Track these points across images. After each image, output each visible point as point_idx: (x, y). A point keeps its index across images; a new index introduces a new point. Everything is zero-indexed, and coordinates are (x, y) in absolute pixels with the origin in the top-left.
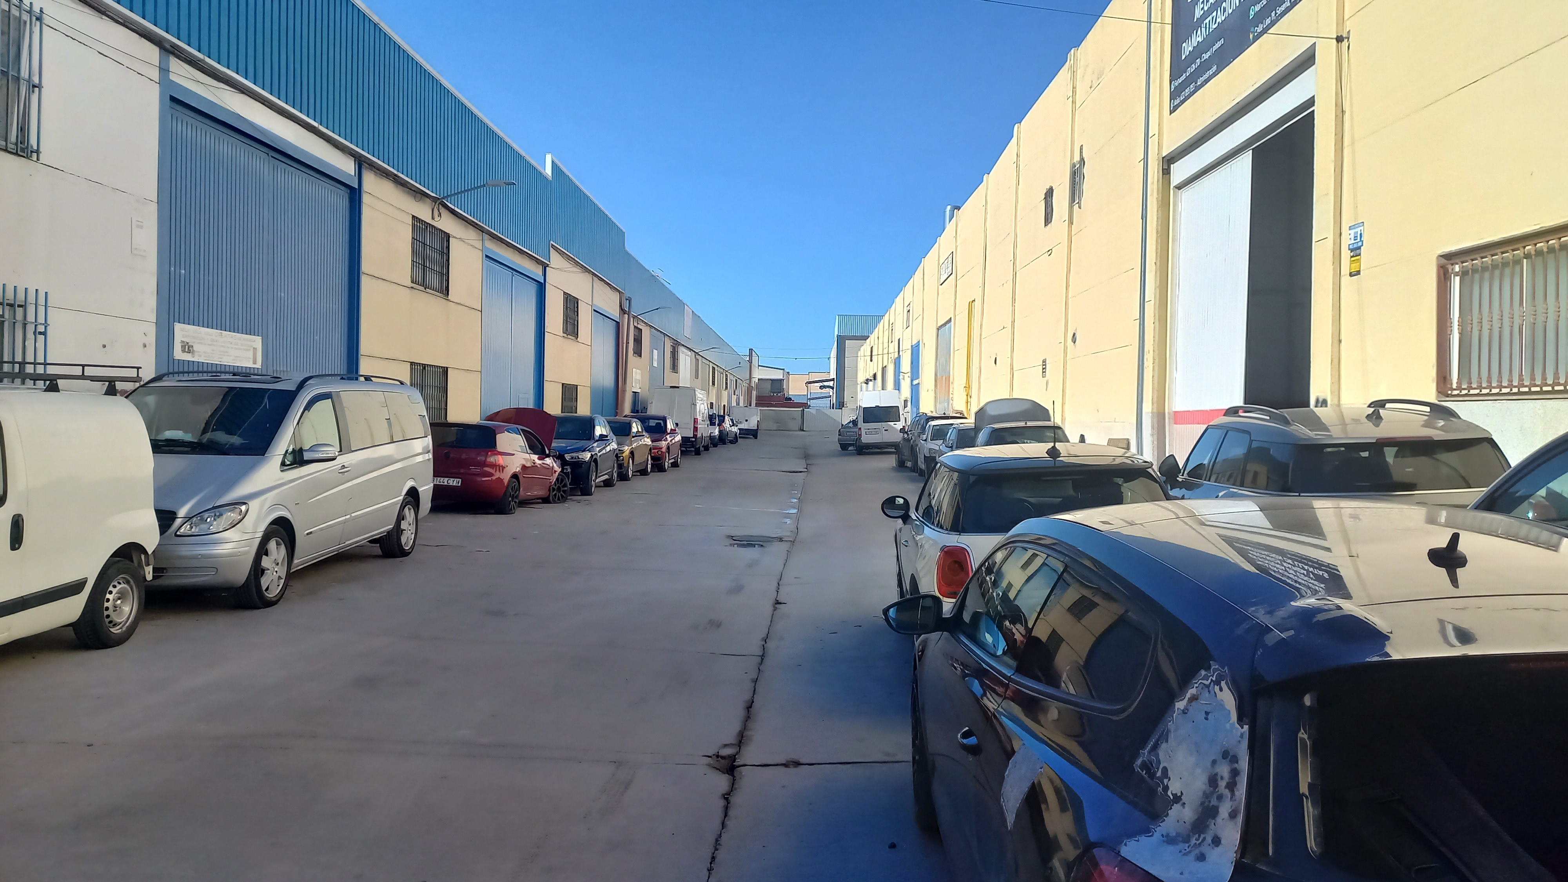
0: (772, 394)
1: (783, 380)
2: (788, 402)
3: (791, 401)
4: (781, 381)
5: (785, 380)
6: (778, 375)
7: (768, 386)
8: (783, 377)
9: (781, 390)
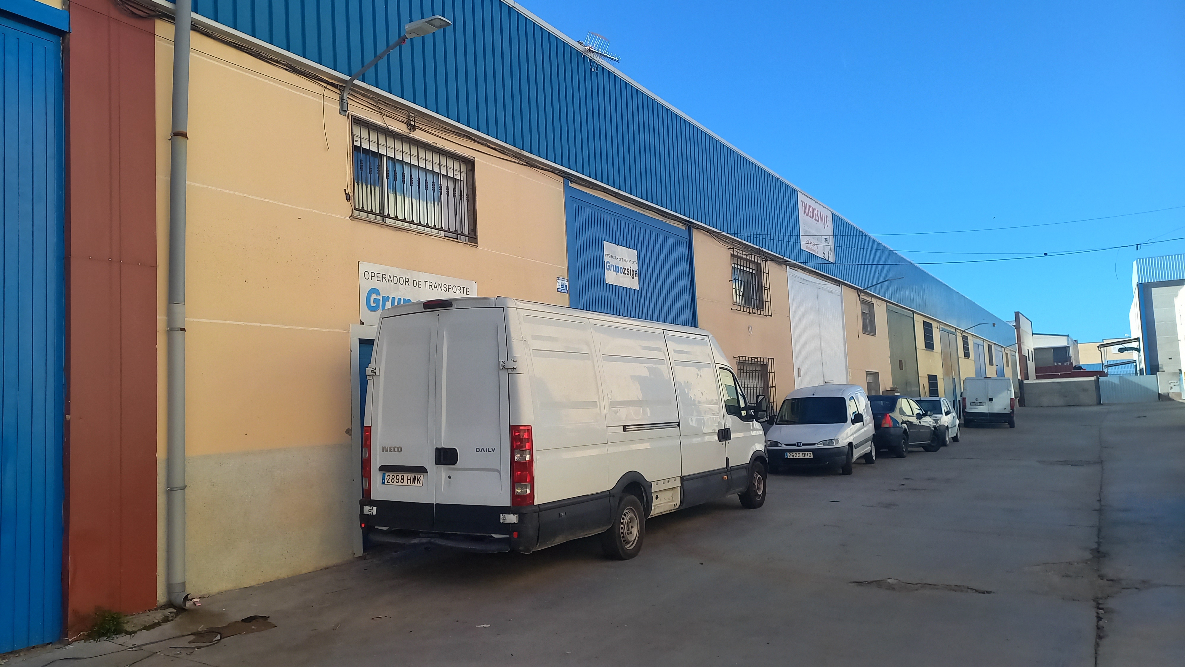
0: (1056, 364)
1: (1069, 347)
2: (1079, 371)
3: (1082, 370)
4: (1065, 349)
5: (1070, 347)
6: (1061, 342)
7: (1050, 355)
8: (1068, 344)
9: (1068, 358)
